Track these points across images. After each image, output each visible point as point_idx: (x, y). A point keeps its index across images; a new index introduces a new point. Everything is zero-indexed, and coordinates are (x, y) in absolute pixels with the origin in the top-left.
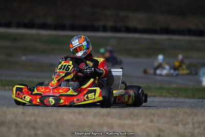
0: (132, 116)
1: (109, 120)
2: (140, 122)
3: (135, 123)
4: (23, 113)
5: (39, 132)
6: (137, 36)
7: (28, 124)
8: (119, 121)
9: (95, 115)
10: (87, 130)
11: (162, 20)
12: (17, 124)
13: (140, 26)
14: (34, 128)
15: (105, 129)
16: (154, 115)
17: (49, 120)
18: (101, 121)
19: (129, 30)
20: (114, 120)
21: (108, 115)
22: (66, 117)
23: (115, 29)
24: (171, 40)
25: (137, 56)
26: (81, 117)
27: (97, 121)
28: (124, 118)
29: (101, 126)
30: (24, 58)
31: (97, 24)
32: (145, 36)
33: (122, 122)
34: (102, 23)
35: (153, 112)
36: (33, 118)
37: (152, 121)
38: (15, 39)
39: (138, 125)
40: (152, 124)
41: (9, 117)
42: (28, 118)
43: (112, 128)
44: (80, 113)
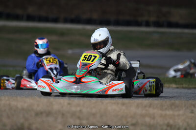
0: (173, 107)
1: (151, 111)
2: (181, 112)
3: (176, 113)
4: (69, 104)
5: (84, 122)
6: (178, 30)
7: (73, 114)
8: (160, 112)
9: (138, 106)
10: (129, 120)
12: (63, 115)
14: (79, 118)
15: (147, 119)
16: (194, 106)
17: (94, 111)
18: (144, 112)
19: (171, 25)
20: (155, 111)
21: (150, 106)
22: (109, 108)
23: (158, 24)
26: (124, 108)
27: (139, 111)
28: (166, 109)
29: (143, 116)
30: (70, 52)
31: (140, 19)
32: (186, 31)
33: (163, 113)
34: (145, 18)
35: (193, 103)
36: (78, 109)
37: (192, 112)
38: (62, 33)
39: (179, 115)
40: (193, 115)
41: (56, 107)
42: (73, 109)
43: (154, 118)
44: (123, 104)
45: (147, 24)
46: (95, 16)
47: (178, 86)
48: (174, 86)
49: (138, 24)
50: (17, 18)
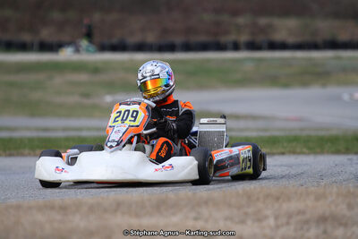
11: (325, 27)
13: (291, 40)
24: (339, 58)
25: (286, 85)
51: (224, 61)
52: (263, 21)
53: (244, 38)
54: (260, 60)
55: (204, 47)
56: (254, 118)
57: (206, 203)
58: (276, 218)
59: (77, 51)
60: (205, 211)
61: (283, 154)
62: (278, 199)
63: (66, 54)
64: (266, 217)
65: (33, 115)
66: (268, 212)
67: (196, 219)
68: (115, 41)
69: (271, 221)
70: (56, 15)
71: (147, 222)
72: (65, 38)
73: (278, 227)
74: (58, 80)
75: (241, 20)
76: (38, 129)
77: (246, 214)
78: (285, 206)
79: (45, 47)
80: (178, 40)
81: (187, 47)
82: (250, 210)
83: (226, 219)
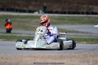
45: (83, 13)
46: (59, 10)
47: (86, 42)
48: (85, 42)
49: (78, 13)
50: (24, 11)
51: (80, 17)
52: (90, 6)
53: (85, 11)
54: (89, 17)
55: (74, 13)
56: (87, 33)
57: (74, 57)
58: (93, 62)
59: (39, 13)
60: (73, 59)
61: (95, 43)
62: (93, 56)
63: (36, 14)
64: (90, 61)
65: (26, 30)
66: (91, 60)
67: (71, 61)
68: (49, 10)
69: (91, 63)
70: (34, 3)
71: (57, 61)
72: (36, 9)
73: (93, 64)
74: (34, 21)
75: (84, 6)
76: (27, 34)
77: (85, 60)
78: (95, 59)
79: (30, 11)
80: (67, 11)
81: (69, 13)
82: (86, 59)
83: (79, 61)
